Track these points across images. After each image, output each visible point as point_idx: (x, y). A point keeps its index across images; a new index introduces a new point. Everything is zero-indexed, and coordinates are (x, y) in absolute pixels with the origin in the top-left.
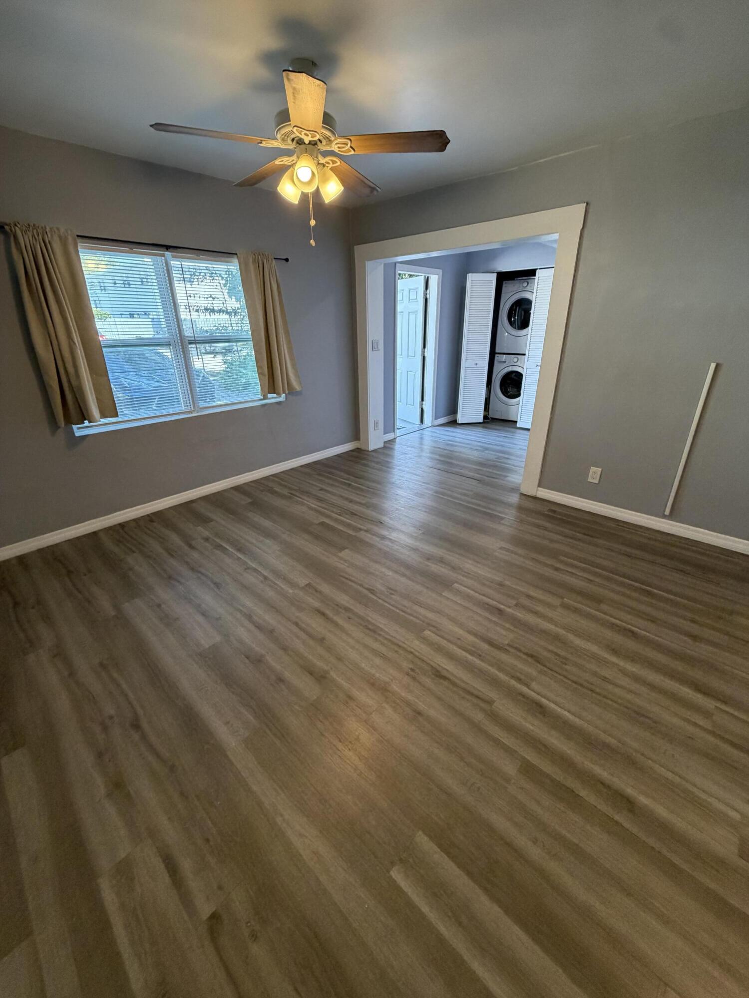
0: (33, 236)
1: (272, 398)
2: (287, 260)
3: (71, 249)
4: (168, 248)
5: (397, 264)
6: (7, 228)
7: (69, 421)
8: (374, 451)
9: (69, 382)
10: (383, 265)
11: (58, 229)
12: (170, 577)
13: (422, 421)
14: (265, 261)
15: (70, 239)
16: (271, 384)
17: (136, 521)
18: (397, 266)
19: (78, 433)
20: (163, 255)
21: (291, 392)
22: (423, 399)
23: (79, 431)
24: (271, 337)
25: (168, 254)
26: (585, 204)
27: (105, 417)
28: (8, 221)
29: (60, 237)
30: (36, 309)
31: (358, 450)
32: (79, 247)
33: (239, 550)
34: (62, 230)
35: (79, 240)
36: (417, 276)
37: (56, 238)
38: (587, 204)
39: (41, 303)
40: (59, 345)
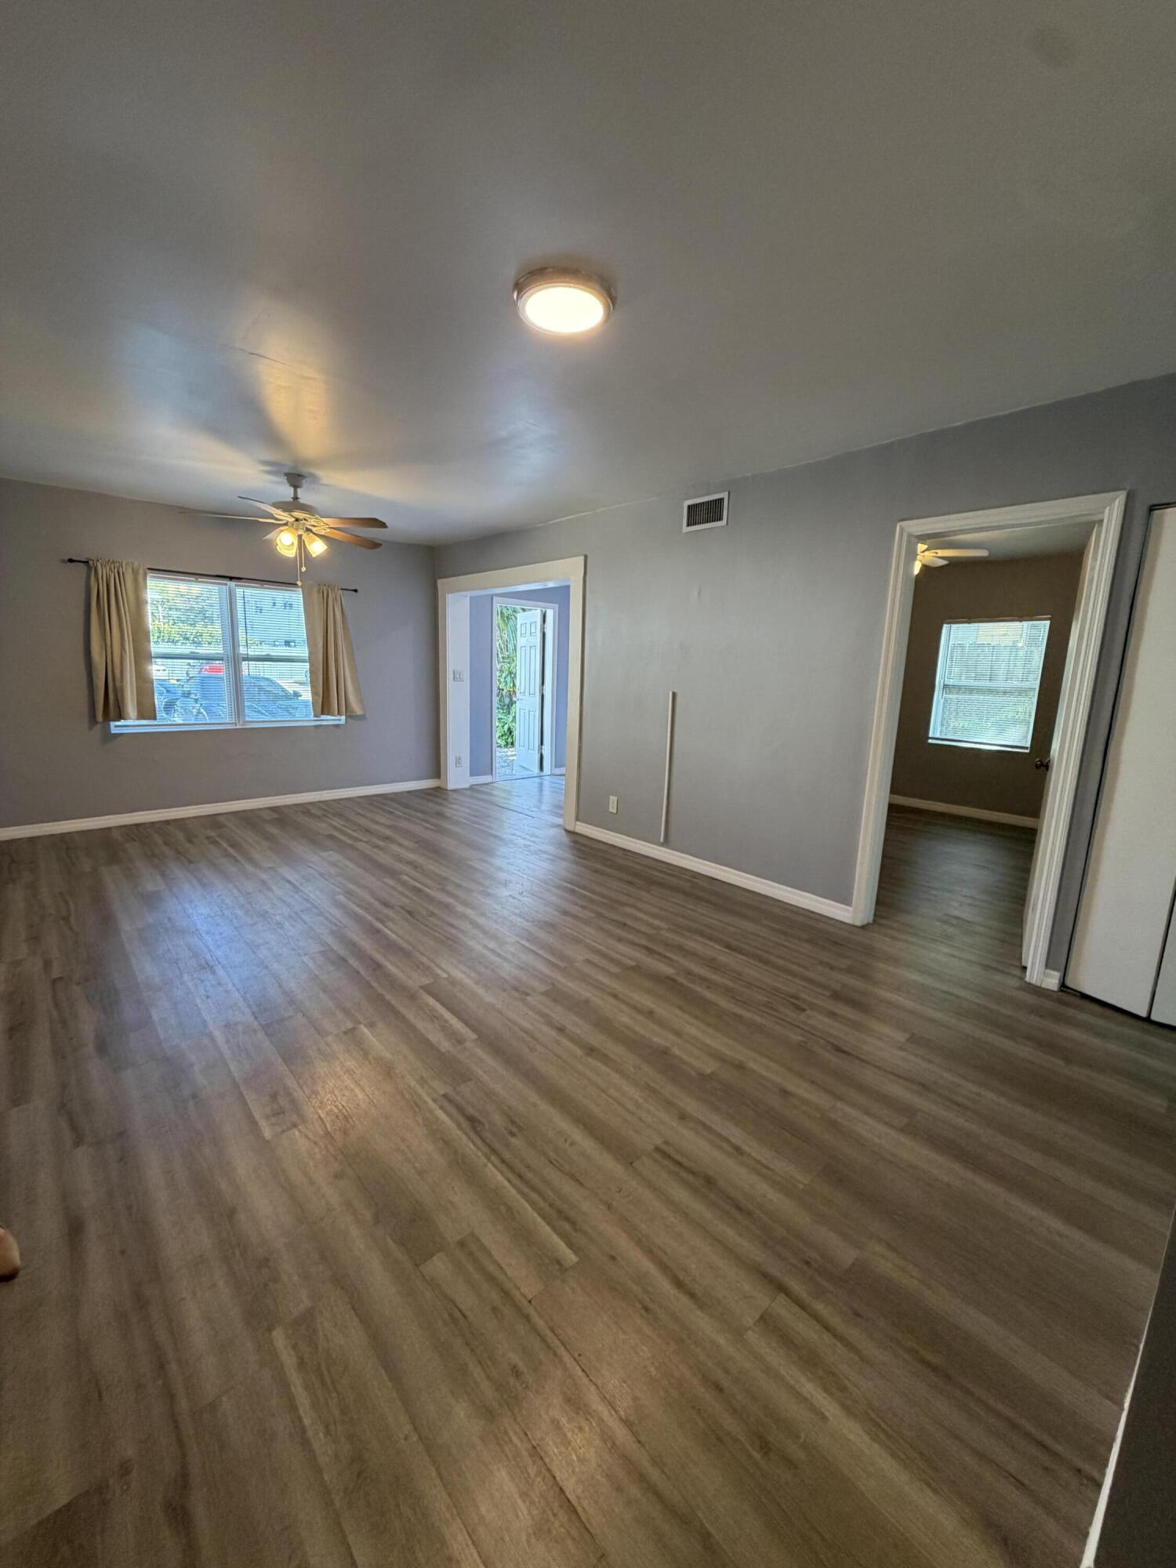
0: (110, 568)
1: (328, 720)
2: (356, 591)
3: (141, 579)
4: (231, 578)
5: (495, 598)
6: (91, 563)
7: (107, 717)
8: (454, 791)
9: (114, 685)
10: (468, 598)
11: (133, 564)
12: (154, 855)
13: (541, 768)
14: (330, 592)
15: (141, 571)
16: (324, 705)
17: (153, 824)
18: (494, 600)
19: (114, 731)
20: (226, 584)
21: (350, 715)
22: (542, 743)
23: (115, 727)
24: (329, 660)
25: (232, 584)
26: (583, 557)
27: (144, 718)
28: (93, 558)
29: (133, 570)
30: (99, 620)
31: (438, 789)
32: (148, 578)
33: (232, 846)
34: (136, 564)
35: (148, 571)
36: (530, 610)
37: (130, 571)
38: (586, 557)
39: (104, 616)
40: (112, 653)
